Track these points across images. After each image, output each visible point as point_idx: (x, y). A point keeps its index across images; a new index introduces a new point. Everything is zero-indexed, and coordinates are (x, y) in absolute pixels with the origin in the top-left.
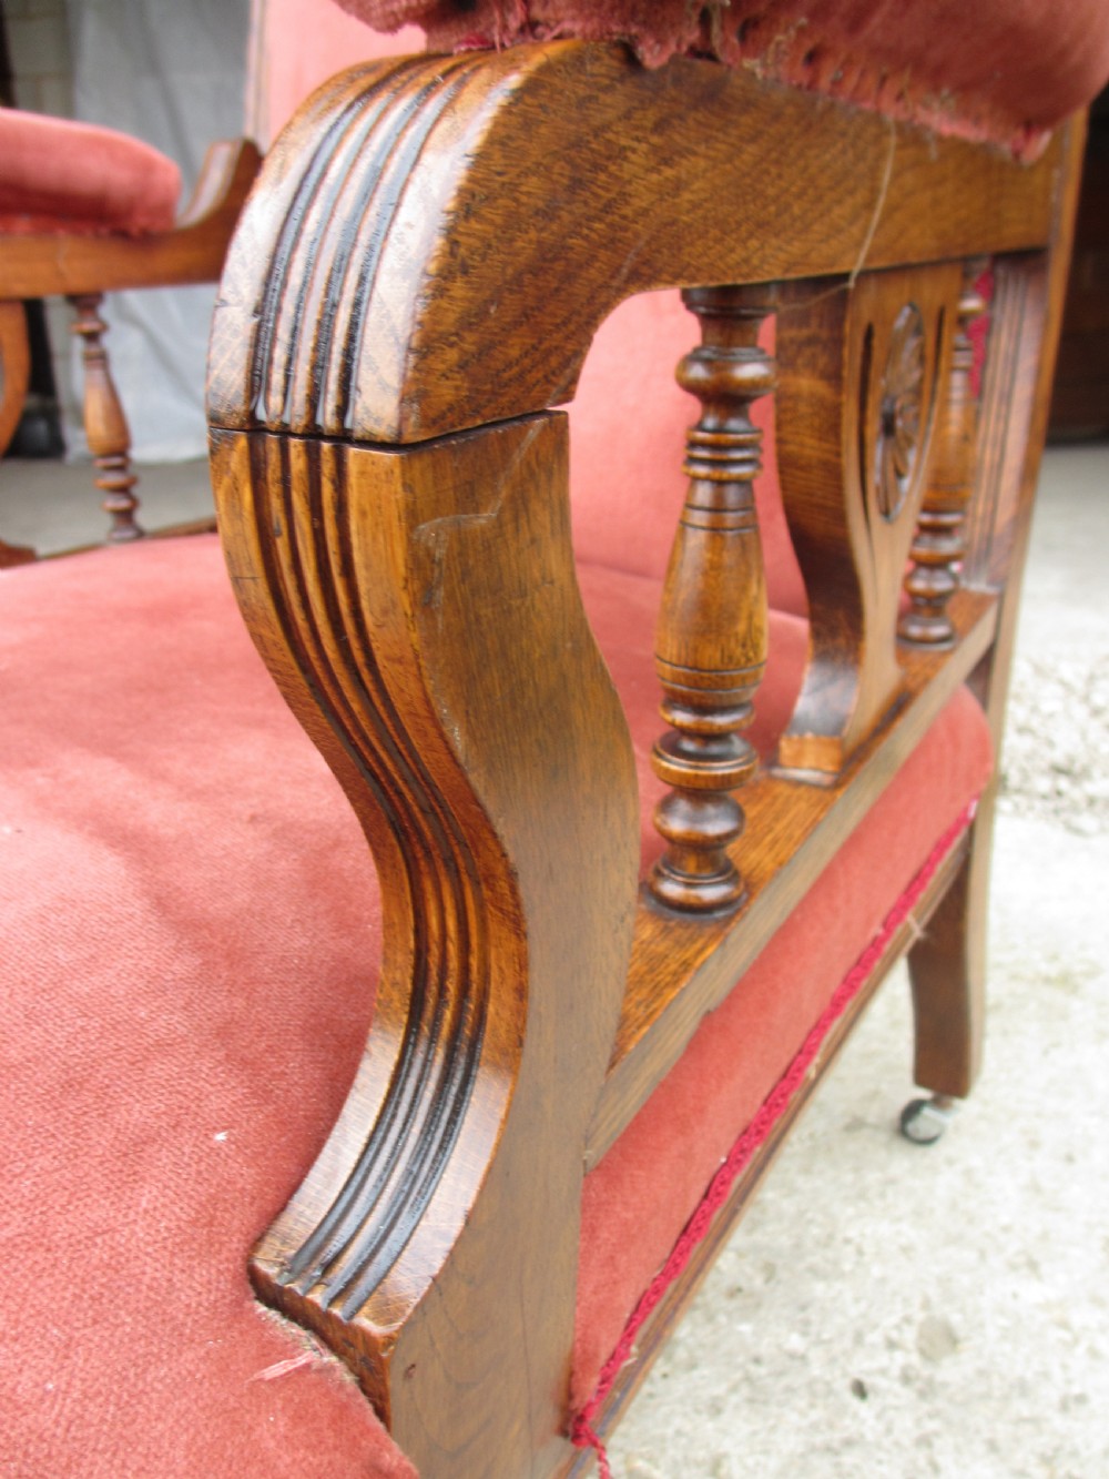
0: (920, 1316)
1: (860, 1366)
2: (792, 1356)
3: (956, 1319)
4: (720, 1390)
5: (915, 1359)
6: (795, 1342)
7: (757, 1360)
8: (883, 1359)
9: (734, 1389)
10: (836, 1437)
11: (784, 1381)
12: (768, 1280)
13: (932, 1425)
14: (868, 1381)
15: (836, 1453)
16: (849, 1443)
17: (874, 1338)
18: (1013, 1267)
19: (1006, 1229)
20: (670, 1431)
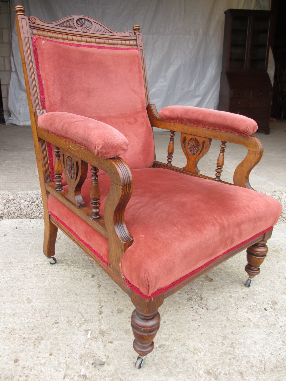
0: (271, 300)
1: (265, 306)
2: (255, 306)
3: (276, 300)
4: (246, 310)
5: (272, 305)
6: (254, 304)
7: (250, 306)
8: (267, 306)
9: (248, 310)
10: (264, 315)
11: (255, 309)
12: (247, 296)
13: (277, 313)
14: (266, 308)
15: (265, 317)
16: (266, 316)
17: (265, 303)
18: (282, 294)
19: (279, 288)
20: (241, 315)
